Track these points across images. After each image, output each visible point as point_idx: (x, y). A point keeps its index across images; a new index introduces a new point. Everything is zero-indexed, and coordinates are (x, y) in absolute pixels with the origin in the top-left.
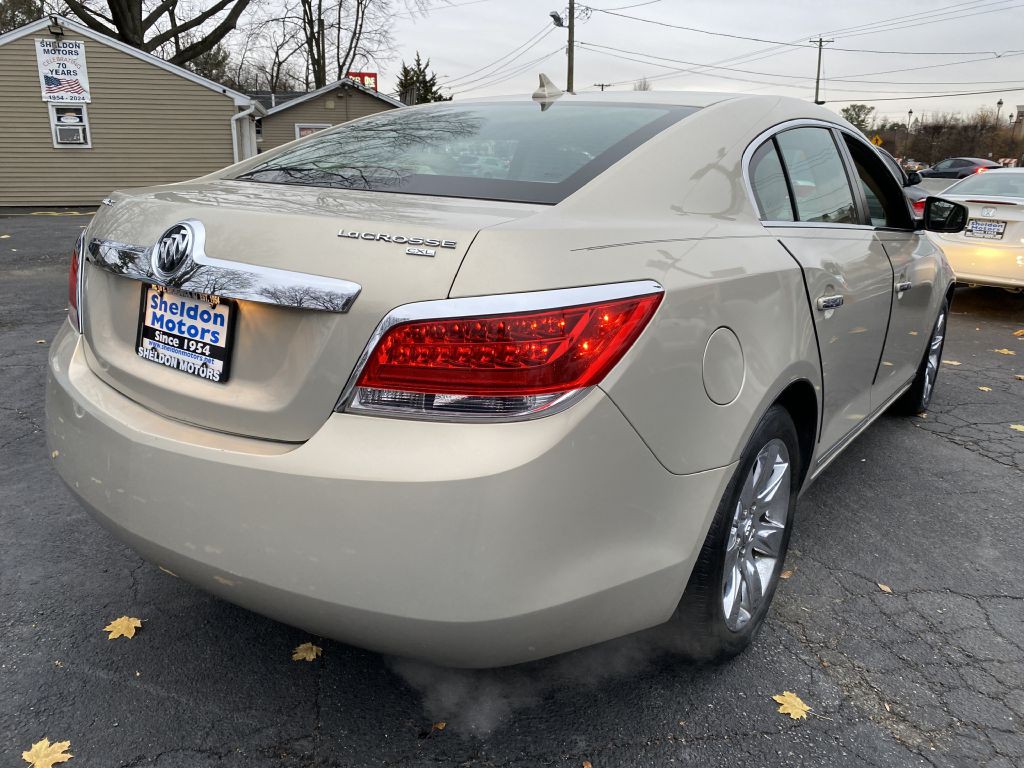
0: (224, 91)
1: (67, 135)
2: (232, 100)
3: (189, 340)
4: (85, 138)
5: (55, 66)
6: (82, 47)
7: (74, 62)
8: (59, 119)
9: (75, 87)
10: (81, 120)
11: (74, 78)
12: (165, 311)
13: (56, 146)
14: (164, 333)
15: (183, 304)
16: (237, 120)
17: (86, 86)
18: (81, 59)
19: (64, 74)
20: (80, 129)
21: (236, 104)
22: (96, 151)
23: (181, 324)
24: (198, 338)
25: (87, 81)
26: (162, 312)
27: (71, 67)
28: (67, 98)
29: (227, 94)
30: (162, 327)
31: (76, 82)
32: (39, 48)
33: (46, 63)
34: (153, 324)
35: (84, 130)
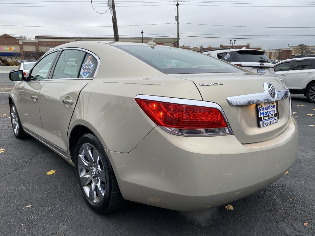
3: (270, 115)
12: (264, 110)
14: (265, 117)
15: (267, 106)
23: (268, 112)
24: (271, 114)
26: (263, 111)
30: (263, 115)
34: (261, 116)
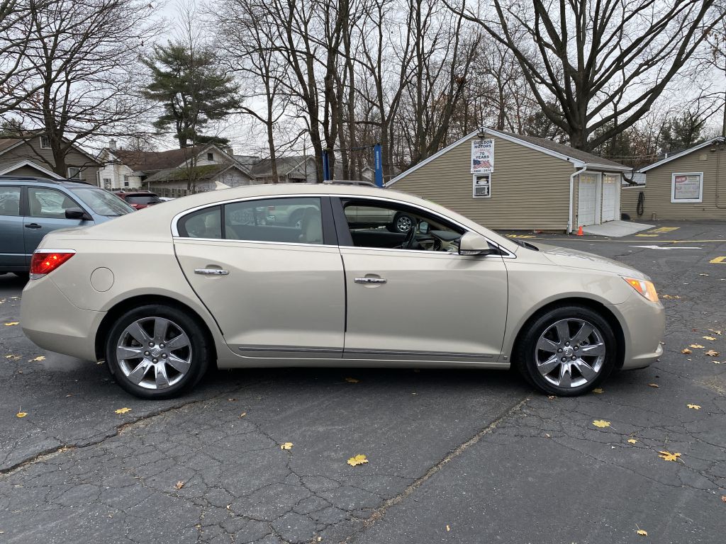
0: (568, 159)
1: (479, 190)
2: (573, 164)
4: (488, 192)
5: (478, 154)
6: (493, 142)
7: (488, 151)
8: (477, 183)
9: (487, 164)
10: (488, 182)
11: (486, 159)
13: (474, 197)
16: (574, 177)
17: (492, 163)
18: (492, 149)
19: (482, 157)
20: (486, 187)
21: (575, 166)
22: (493, 199)
25: (493, 160)
27: (486, 154)
28: (482, 170)
29: (570, 160)
31: (488, 162)
32: (473, 145)
33: (475, 153)
35: (488, 189)
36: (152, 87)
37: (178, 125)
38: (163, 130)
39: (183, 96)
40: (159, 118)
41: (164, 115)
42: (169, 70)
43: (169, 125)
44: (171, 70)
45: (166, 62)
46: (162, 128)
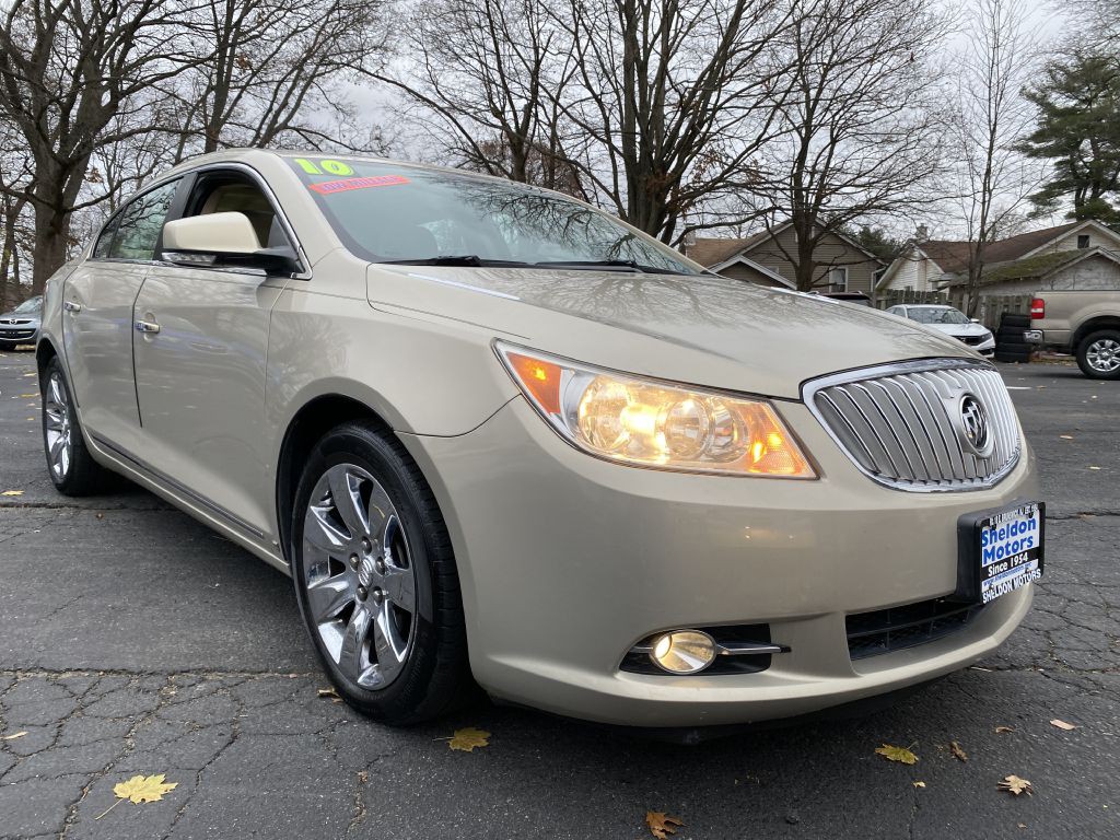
36: (1037, 137)
37: (1078, 196)
38: (1048, 207)
39: (1094, 143)
40: (1044, 187)
41: (1054, 181)
42: (1072, 103)
43: (1059, 198)
44: (1075, 102)
45: (1068, 89)
46: (1045, 205)
